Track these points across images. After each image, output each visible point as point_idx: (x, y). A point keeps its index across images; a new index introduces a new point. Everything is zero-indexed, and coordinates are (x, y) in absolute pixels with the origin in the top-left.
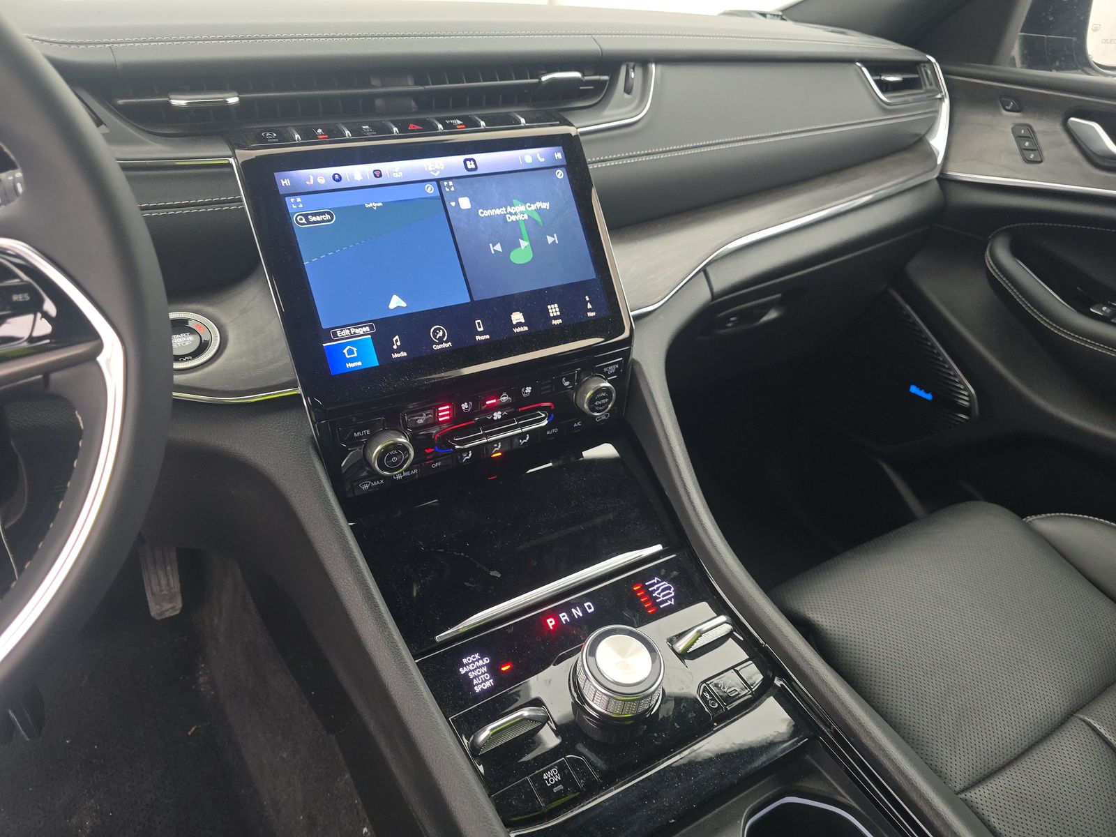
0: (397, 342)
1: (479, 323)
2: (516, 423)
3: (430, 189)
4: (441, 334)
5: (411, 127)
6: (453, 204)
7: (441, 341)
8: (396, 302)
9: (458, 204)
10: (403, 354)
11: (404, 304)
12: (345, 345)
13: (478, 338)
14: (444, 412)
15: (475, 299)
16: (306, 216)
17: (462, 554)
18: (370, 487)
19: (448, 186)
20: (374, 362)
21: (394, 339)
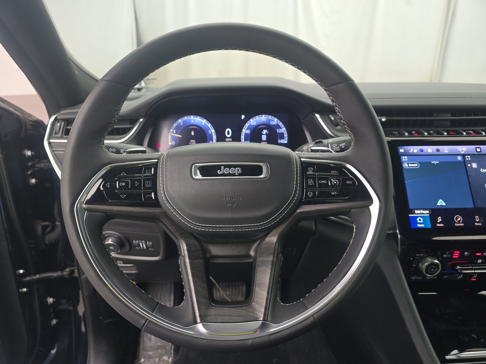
0: (439, 219)
1: (477, 218)
2: (471, 267)
3: (459, 158)
4: (459, 219)
5: (451, 133)
6: (469, 165)
7: (459, 222)
8: (441, 203)
9: (471, 166)
10: (442, 225)
11: (444, 204)
12: (418, 217)
13: (476, 224)
14: (456, 255)
15: (476, 207)
16: (408, 164)
17: (457, 322)
18: (416, 279)
19: (468, 158)
20: (429, 226)
21: (438, 218)
